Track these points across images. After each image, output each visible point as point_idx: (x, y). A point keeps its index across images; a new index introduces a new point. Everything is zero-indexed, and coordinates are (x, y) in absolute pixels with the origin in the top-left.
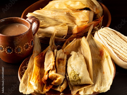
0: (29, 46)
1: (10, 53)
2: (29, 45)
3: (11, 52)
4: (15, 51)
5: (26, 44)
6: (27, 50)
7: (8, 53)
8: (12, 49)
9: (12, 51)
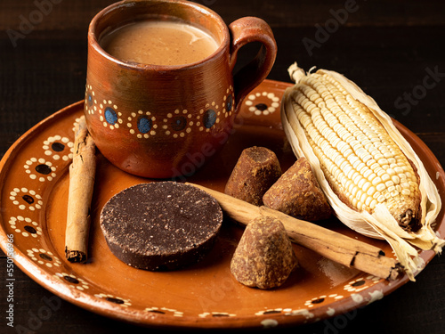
0: (191, 123)
1: (112, 127)
2: (191, 120)
3: (113, 125)
4: (129, 125)
5: (177, 112)
6: (175, 136)
7: (105, 124)
8: (120, 114)
9: (120, 121)
